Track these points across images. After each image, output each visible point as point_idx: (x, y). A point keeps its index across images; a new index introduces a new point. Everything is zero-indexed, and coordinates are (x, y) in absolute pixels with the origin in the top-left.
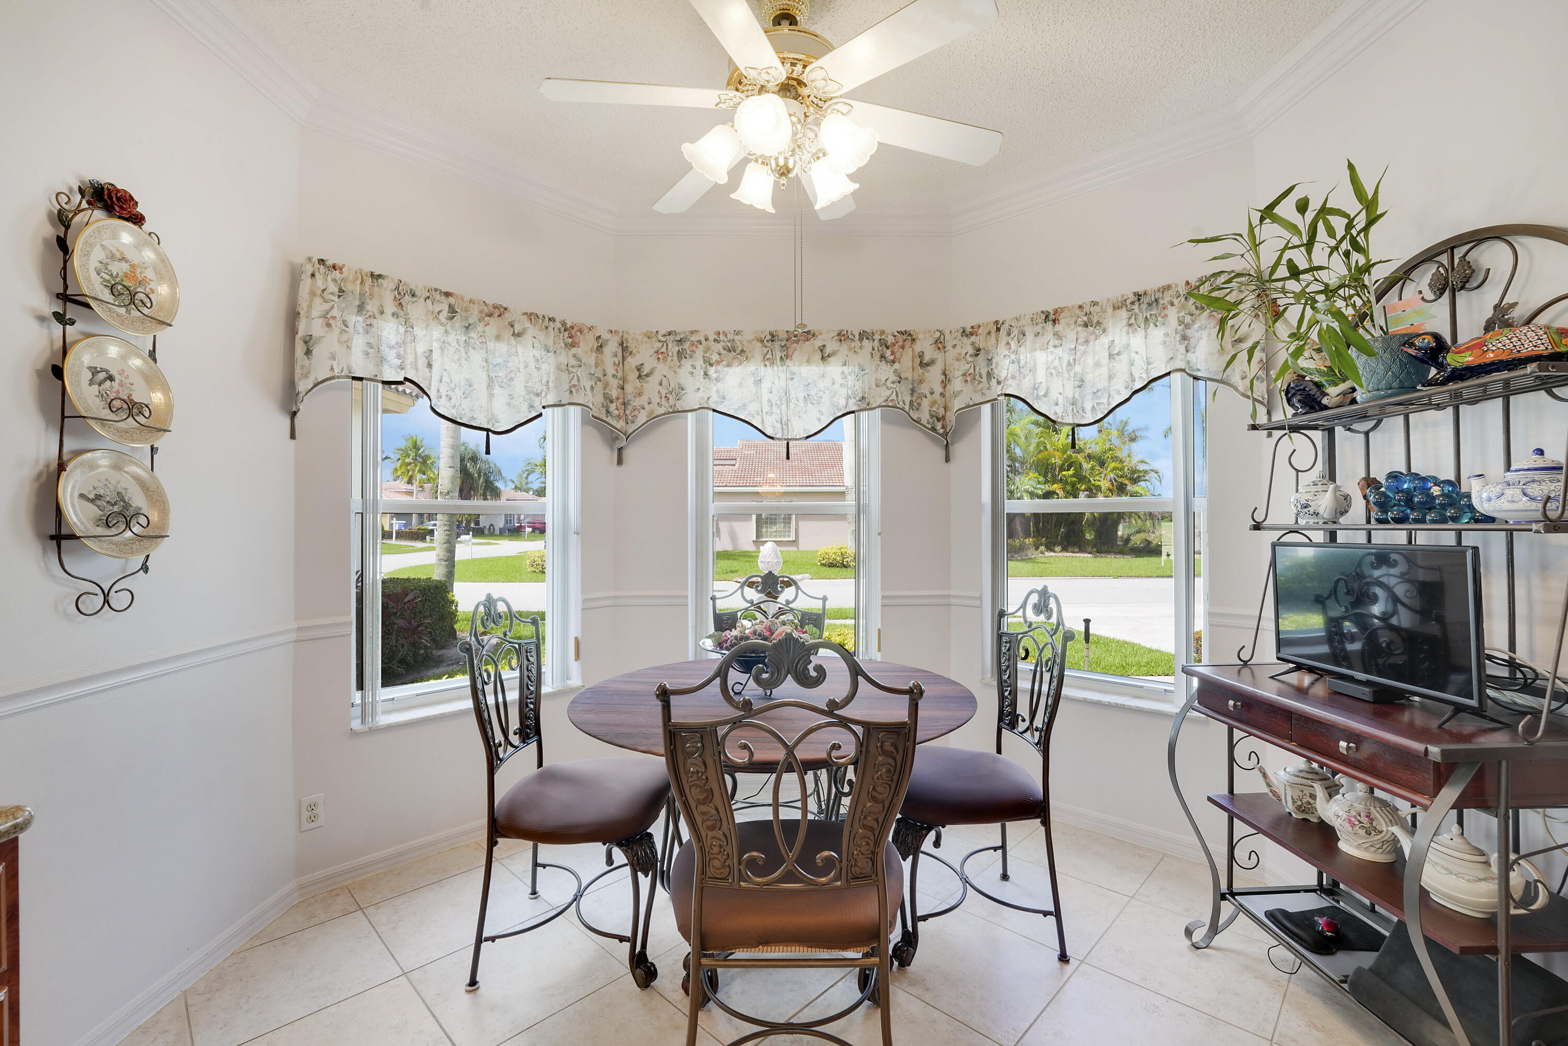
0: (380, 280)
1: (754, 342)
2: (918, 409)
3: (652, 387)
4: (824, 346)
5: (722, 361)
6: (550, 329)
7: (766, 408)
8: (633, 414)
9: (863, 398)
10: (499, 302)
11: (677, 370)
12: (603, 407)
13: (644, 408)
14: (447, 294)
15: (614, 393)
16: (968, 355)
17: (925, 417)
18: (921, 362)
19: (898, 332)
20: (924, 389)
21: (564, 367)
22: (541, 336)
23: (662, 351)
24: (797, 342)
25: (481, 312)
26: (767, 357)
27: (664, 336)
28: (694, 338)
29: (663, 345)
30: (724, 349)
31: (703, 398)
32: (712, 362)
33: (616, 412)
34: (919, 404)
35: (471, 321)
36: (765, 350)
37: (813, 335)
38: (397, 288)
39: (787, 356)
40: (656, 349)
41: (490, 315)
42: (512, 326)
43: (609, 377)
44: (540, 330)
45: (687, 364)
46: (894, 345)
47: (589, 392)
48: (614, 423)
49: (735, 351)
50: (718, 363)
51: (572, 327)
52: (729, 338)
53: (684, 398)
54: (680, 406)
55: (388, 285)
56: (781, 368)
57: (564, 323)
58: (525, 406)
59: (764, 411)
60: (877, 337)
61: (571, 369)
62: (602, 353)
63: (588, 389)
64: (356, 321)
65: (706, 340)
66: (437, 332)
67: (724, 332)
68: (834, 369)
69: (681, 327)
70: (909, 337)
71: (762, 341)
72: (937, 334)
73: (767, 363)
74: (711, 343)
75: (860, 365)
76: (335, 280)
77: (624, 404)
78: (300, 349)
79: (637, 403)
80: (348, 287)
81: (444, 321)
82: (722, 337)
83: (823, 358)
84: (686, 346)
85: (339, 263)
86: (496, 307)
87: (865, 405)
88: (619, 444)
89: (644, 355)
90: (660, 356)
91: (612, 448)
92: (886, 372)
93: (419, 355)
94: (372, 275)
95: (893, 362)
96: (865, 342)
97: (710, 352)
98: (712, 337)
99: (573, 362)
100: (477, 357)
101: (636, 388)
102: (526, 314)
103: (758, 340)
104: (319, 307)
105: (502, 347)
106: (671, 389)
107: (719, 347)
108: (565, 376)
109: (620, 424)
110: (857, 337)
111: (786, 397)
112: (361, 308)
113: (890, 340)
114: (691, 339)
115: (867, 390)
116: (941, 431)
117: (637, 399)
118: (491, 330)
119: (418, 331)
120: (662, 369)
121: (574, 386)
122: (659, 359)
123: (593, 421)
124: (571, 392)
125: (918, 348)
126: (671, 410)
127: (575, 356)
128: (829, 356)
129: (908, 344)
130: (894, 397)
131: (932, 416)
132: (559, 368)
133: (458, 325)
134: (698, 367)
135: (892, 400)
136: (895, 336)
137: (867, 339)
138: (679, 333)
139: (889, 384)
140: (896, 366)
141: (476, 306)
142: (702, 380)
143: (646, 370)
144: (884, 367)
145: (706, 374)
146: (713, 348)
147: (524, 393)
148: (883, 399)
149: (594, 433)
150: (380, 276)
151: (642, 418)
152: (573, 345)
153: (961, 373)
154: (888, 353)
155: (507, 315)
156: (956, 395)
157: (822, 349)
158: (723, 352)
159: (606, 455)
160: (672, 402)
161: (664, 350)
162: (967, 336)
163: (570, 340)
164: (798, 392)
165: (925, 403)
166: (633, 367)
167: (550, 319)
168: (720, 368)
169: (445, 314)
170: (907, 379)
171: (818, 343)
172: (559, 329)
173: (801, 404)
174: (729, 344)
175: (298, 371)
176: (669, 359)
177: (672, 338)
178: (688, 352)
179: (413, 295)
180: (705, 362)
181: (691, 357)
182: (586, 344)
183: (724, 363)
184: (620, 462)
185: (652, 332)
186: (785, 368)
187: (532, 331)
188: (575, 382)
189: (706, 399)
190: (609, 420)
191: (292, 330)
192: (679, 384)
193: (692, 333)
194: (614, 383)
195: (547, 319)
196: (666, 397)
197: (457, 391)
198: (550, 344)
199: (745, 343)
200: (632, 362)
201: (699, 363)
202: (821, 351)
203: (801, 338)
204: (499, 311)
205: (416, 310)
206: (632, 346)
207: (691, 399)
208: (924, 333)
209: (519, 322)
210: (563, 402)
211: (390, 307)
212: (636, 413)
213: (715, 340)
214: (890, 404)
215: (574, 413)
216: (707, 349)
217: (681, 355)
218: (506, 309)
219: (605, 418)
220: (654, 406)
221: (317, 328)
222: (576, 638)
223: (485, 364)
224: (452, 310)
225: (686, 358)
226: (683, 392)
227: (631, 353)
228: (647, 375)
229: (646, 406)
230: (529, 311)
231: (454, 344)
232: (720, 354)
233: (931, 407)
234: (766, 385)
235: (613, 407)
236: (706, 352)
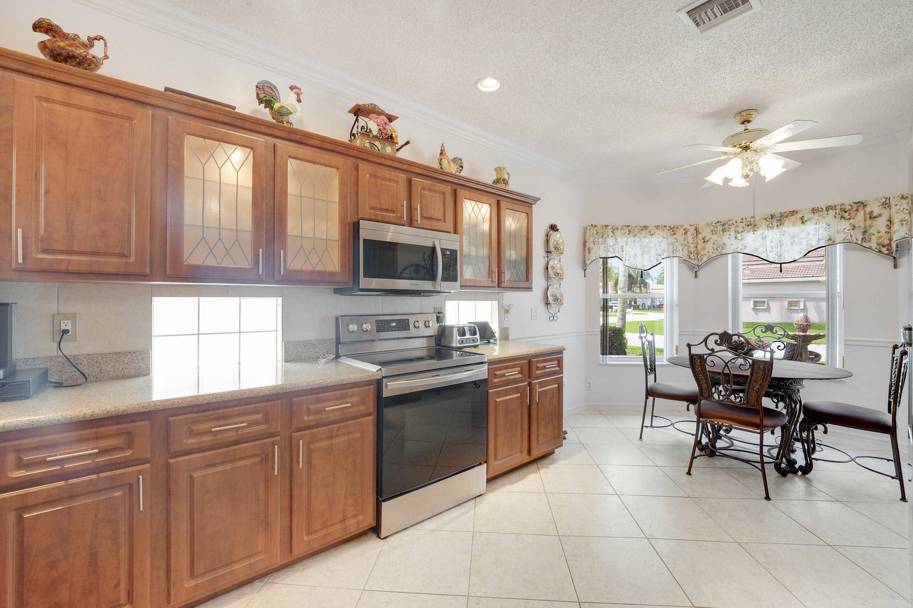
0: (608, 227)
1: (761, 220)
2: (869, 242)
3: (710, 245)
4: (803, 217)
5: (744, 231)
6: (665, 230)
7: (769, 249)
8: (701, 258)
9: (830, 239)
10: (645, 225)
11: (722, 237)
12: (688, 256)
13: (706, 255)
14: (628, 226)
15: (692, 250)
16: (905, 210)
17: (874, 245)
18: (870, 217)
19: (853, 203)
20: (873, 230)
21: (671, 243)
22: (661, 233)
23: (715, 230)
24: (787, 217)
25: (639, 229)
26: (769, 226)
27: (715, 223)
28: (730, 223)
29: (715, 228)
30: (745, 225)
31: (734, 248)
32: (739, 232)
33: (694, 257)
34: (870, 239)
35: (636, 234)
36: (768, 223)
37: (797, 212)
38: (613, 228)
39: (781, 224)
40: (711, 230)
41: (642, 230)
42: (650, 232)
43: (690, 244)
44: (661, 231)
45: (727, 234)
46: (850, 210)
47: (681, 251)
48: (692, 262)
49: (751, 225)
50: (742, 232)
51: (674, 227)
52: (748, 220)
53: (725, 248)
54: (723, 252)
55: (610, 228)
56: (777, 230)
57: (670, 227)
58: (655, 259)
59: (768, 251)
60: (838, 208)
61: (673, 244)
62: (687, 235)
63: (680, 250)
64: (600, 240)
65: (736, 223)
66: (625, 239)
67: (745, 218)
68: (810, 227)
69: (723, 219)
70: (862, 204)
71: (766, 219)
72: (884, 200)
73: (769, 229)
74: (739, 224)
75: (826, 223)
76: (595, 230)
77: (697, 254)
78: (587, 251)
79: (703, 253)
80: (599, 231)
81: (627, 235)
82: (744, 220)
83: (802, 222)
84: (726, 226)
85: (596, 224)
86: (644, 227)
87: (831, 242)
88: (695, 270)
89: (706, 233)
90: (714, 232)
91: (692, 272)
92: (845, 225)
93: (619, 248)
94: (605, 226)
95: (850, 219)
96: (830, 211)
97: (738, 227)
98: (739, 221)
99: (674, 241)
100: (638, 245)
101: (702, 247)
102: (655, 226)
103: (764, 219)
104: (592, 239)
105: (646, 240)
106: (719, 246)
107: (743, 225)
108: (671, 247)
109: (695, 262)
110: (824, 209)
111: (781, 244)
112: (602, 236)
113: (848, 208)
114: (729, 223)
115: (832, 235)
116: (887, 252)
117: (703, 251)
118: (642, 235)
119: (619, 240)
120: (714, 237)
121: (674, 250)
122: (713, 234)
123: (683, 261)
124: (673, 252)
125: (868, 209)
126: (719, 254)
127: (675, 238)
128: (806, 221)
129: (861, 208)
130: (849, 237)
131: (878, 245)
132: (668, 244)
133: (631, 235)
134: (732, 235)
135: (847, 239)
136: (851, 205)
137: (831, 209)
138: (723, 222)
139: (846, 230)
140: (851, 221)
141: (637, 228)
142: (734, 240)
143: (707, 239)
144: (843, 221)
145: (736, 237)
146: (740, 225)
147: (655, 255)
148: (842, 239)
149: (684, 267)
150: (608, 226)
151: (705, 259)
152: (674, 234)
153: (899, 220)
154: (846, 215)
155: (648, 228)
156: (896, 232)
157: (802, 218)
158: (745, 227)
159: (689, 274)
160: (719, 251)
161: (715, 229)
162: (904, 199)
163: (673, 233)
164: (786, 240)
165: (874, 239)
166: (701, 238)
167: (664, 226)
168: (743, 234)
169: (627, 233)
170: (860, 227)
171: (799, 215)
172: (668, 229)
173: (789, 246)
174: (748, 223)
175: (586, 258)
176: (718, 233)
177: (719, 224)
178: (727, 229)
179: (617, 229)
180: (735, 232)
181: (729, 231)
182: (679, 233)
183: (745, 231)
184: (696, 277)
185: (709, 223)
186: (779, 230)
187: (658, 232)
188: (675, 248)
189: (736, 248)
190: (690, 261)
191: (585, 246)
192: (723, 243)
193: (729, 220)
194: (692, 246)
195: (663, 227)
196: (716, 249)
197: (631, 257)
198: (665, 235)
199: (757, 221)
200: (700, 236)
201: (733, 233)
202: (801, 219)
203: (789, 215)
204: (645, 228)
205: (618, 233)
206: (700, 230)
207: (729, 249)
208: (874, 200)
209: (653, 230)
210: (670, 256)
211: (611, 234)
212: (702, 257)
213: (740, 222)
214: (846, 241)
215: (676, 260)
216: (737, 226)
217: (723, 230)
218: (648, 227)
219: (688, 260)
220: (711, 253)
221: (592, 245)
222: (676, 346)
223: (640, 247)
224: (629, 231)
225: (726, 231)
226: (725, 246)
227: (700, 233)
228: (708, 241)
229: (707, 254)
230: (656, 225)
231: (630, 242)
232: (743, 228)
233: (878, 239)
234: (768, 240)
235: (692, 256)
236: (736, 228)
